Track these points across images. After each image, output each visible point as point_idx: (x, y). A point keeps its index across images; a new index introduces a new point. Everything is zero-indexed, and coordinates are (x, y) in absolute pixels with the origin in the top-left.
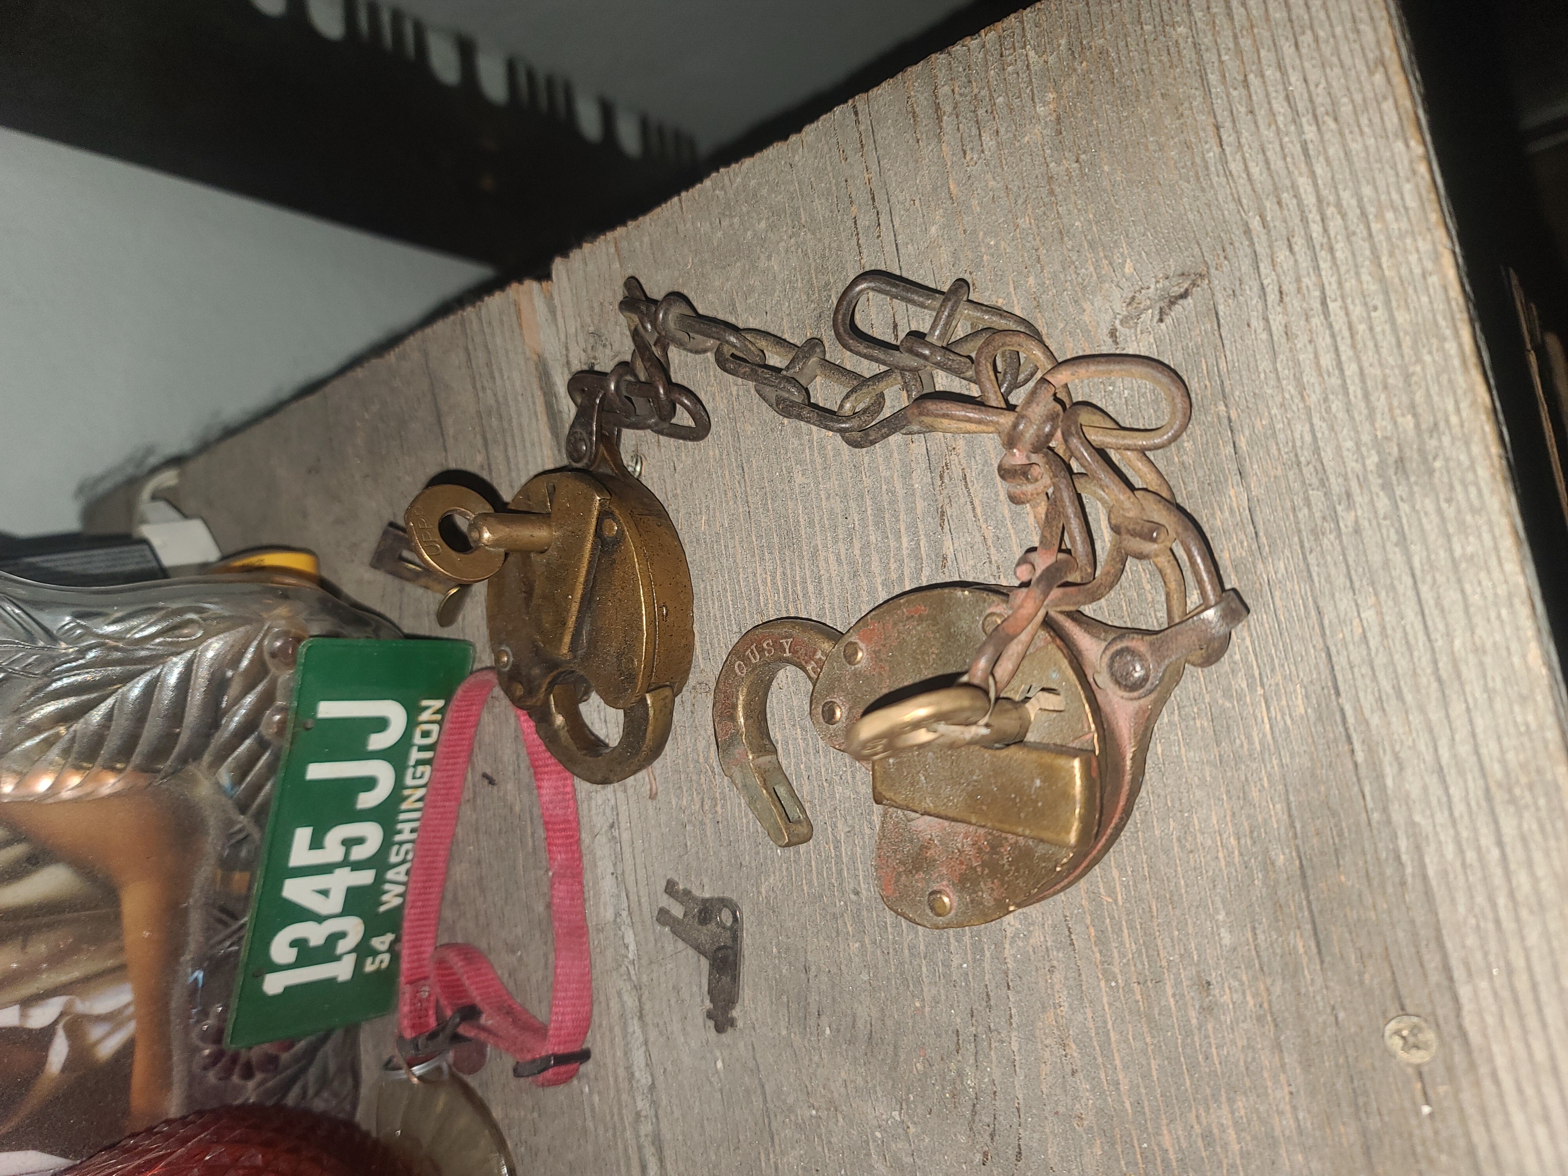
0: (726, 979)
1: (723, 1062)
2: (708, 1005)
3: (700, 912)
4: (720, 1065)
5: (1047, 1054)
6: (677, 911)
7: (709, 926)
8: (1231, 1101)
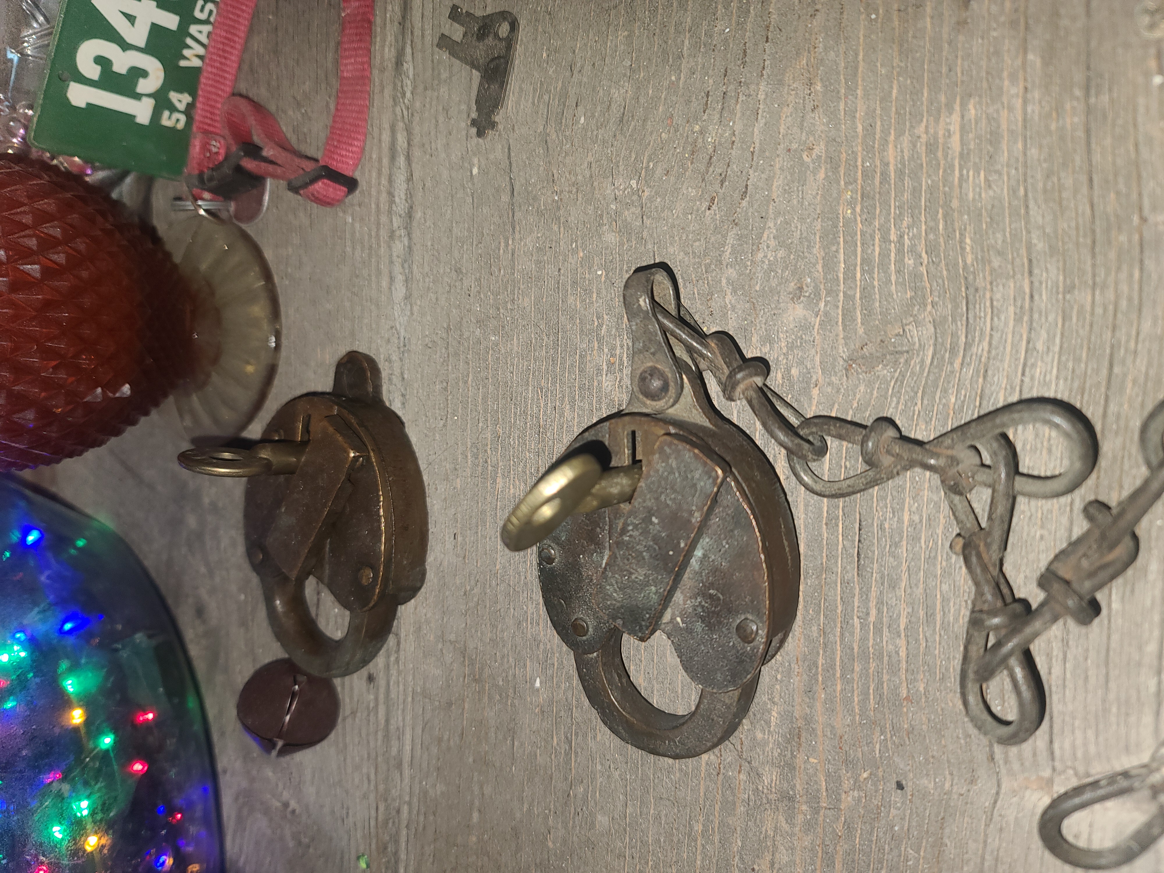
0: (494, 87)
1: (479, 168)
2: (474, 115)
3: (479, 30)
4: (475, 171)
5: (791, 98)
6: (457, 32)
7: (486, 41)
8: (964, 106)
